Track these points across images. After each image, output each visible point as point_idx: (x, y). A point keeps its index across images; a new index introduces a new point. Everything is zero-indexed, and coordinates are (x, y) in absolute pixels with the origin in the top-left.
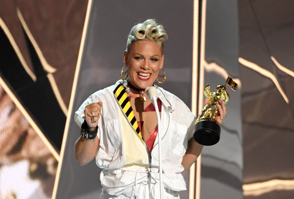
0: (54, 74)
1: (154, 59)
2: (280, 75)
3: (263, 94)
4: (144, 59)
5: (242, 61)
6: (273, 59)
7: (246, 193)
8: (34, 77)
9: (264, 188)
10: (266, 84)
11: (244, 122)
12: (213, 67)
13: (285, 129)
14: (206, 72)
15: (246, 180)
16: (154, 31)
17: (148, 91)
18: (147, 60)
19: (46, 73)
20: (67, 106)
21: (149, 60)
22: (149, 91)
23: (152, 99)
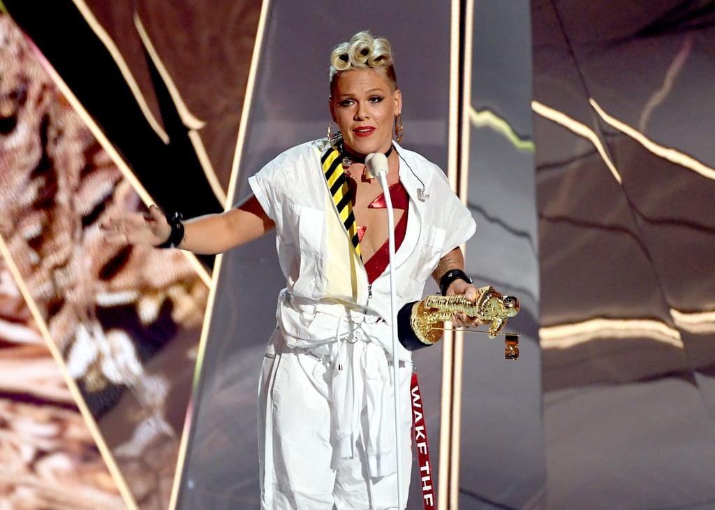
0: (200, 131)
1: (375, 99)
2: (606, 133)
3: (575, 165)
4: (358, 102)
5: (538, 107)
6: (593, 103)
7: (545, 344)
8: (165, 138)
9: (578, 335)
10: (580, 149)
11: (540, 216)
12: (486, 118)
13: (613, 228)
14: (473, 127)
15: (544, 321)
16: (365, 52)
17: (370, 162)
18: (362, 103)
19: (186, 129)
20: (225, 188)
21: (367, 102)
22: (372, 162)
23: (377, 175)
